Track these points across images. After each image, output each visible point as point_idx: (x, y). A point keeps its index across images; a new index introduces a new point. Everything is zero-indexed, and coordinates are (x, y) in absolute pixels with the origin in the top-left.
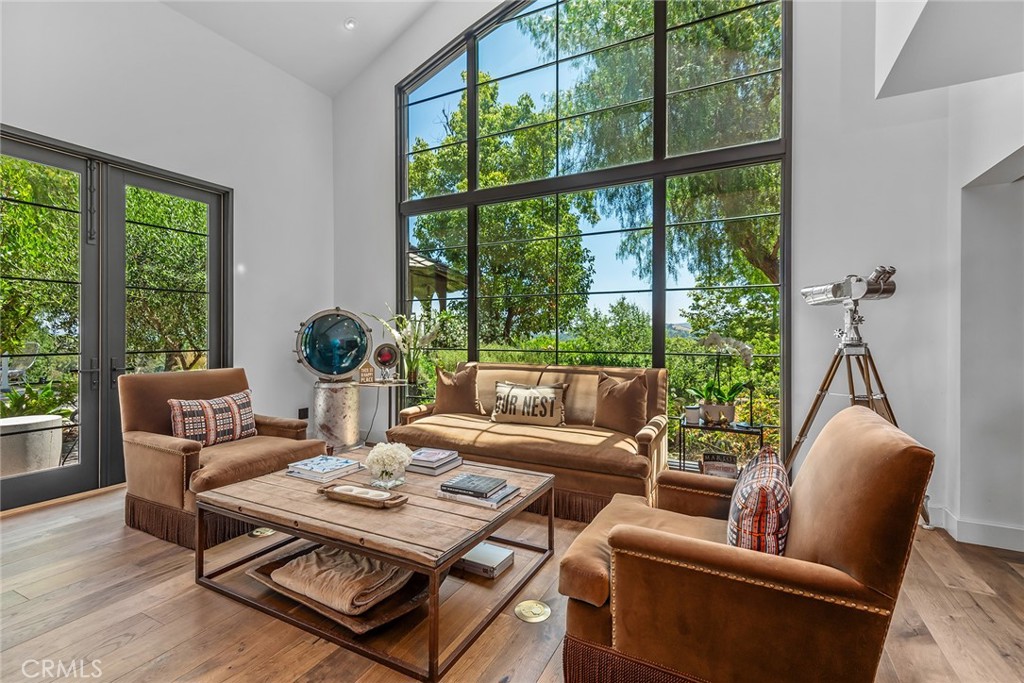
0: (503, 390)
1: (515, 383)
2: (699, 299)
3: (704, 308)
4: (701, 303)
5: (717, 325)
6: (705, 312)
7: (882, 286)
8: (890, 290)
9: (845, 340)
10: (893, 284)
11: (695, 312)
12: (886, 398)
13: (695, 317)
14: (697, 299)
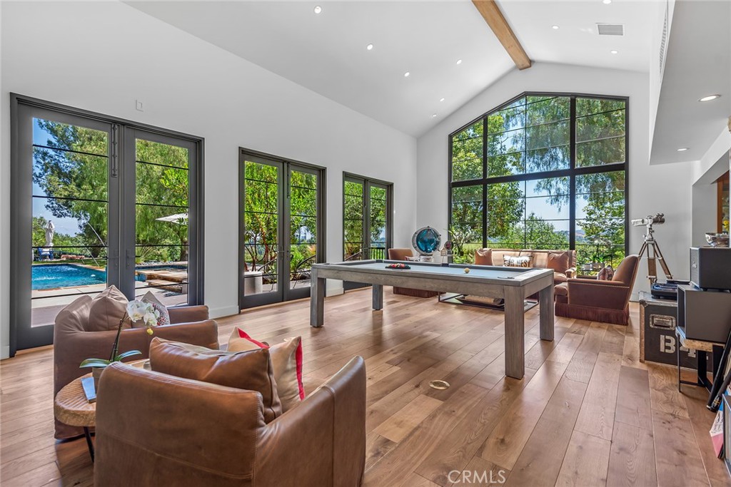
0: (507, 258)
1: (511, 256)
2: (592, 213)
3: (595, 220)
4: (593, 216)
5: (606, 233)
6: (596, 223)
7: (659, 220)
8: (662, 221)
9: (647, 238)
10: (664, 219)
11: (588, 222)
12: (663, 259)
13: (588, 226)
14: (590, 214)
